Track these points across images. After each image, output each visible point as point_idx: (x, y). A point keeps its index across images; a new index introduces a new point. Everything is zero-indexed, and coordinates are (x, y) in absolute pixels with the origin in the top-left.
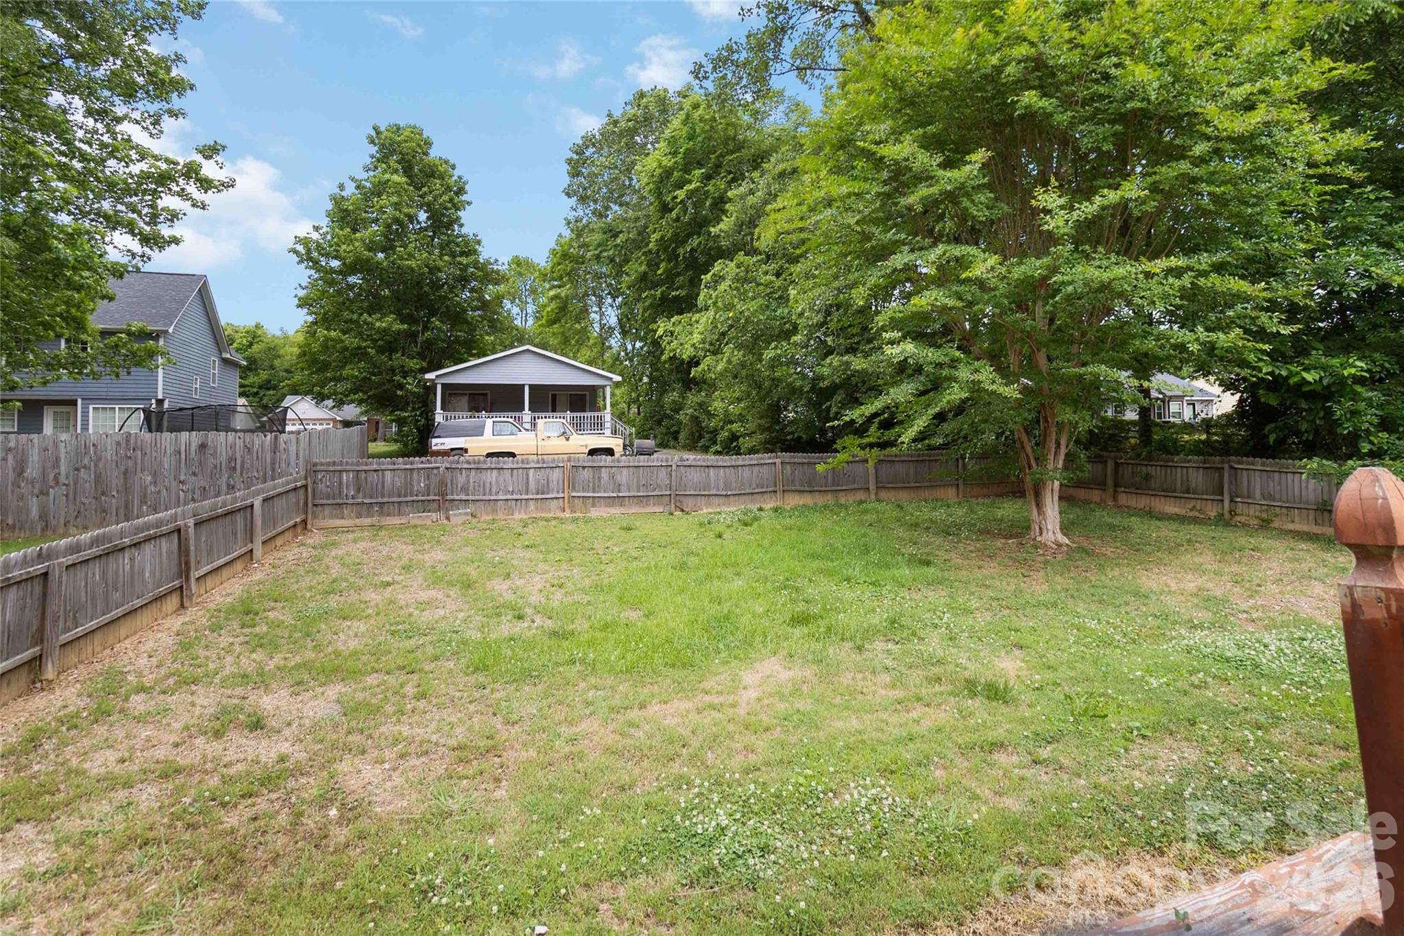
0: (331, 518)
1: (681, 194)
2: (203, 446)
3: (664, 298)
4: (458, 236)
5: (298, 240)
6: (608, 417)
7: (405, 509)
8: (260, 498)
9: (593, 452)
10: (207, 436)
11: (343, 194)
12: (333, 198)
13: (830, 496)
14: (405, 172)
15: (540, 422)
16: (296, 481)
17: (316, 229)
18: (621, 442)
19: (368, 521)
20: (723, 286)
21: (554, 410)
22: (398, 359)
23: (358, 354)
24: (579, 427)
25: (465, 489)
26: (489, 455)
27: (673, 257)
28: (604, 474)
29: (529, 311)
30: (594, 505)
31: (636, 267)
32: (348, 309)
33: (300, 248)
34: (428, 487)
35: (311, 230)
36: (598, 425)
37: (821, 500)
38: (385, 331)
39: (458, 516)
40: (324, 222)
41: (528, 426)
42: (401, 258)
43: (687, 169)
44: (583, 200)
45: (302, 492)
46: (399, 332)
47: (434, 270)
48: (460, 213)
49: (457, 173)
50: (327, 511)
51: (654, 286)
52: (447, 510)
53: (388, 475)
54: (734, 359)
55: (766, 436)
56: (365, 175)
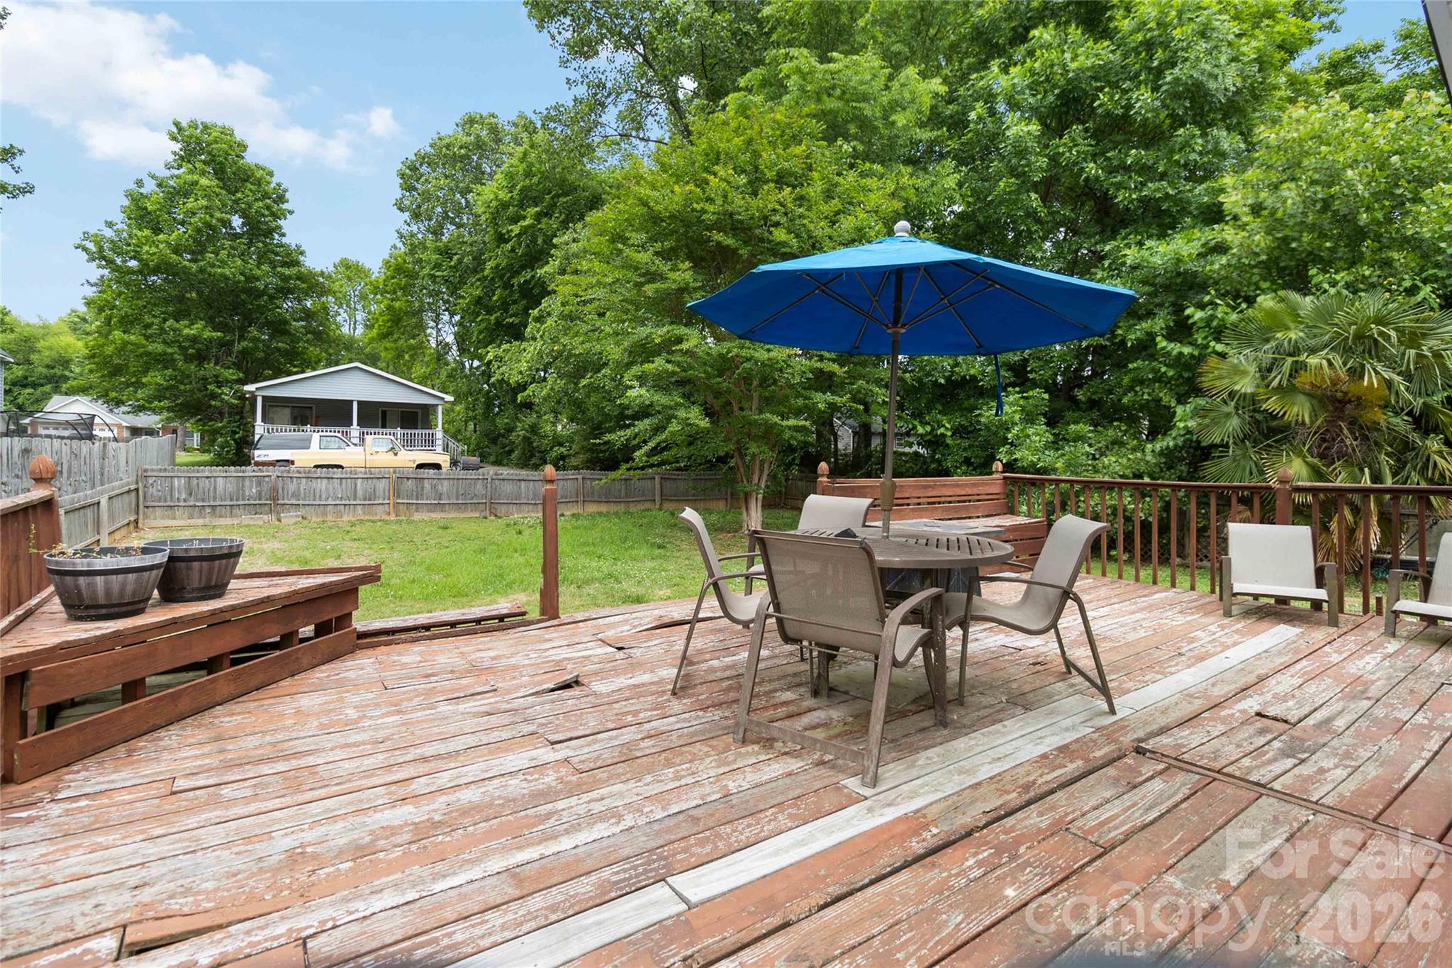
0: (163, 518)
1: (516, 229)
2: (26, 451)
3: (498, 323)
4: (278, 246)
5: (86, 236)
6: (439, 434)
7: (236, 511)
8: (106, 496)
9: (420, 466)
10: (30, 442)
11: (142, 190)
12: (129, 195)
13: (623, 506)
14: (216, 173)
15: (369, 438)
16: (128, 484)
17: (110, 225)
18: (448, 458)
19: (200, 522)
20: (550, 322)
21: (384, 426)
22: (210, 368)
23: (164, 361)
24: (409, 443)
25: (296, 495)
26: (317, 467)
27: (507, 286)
28: (427, 484)
29: (359, 318)
30: (417, 510)
31: (472, 291)
32: (150, 312)
33: (91, 246)
34: (260, 493)
35: (103, 226)
36: (430, 442)
37: (613, 508)
38: (194, 340)
39: (289, 518)
40: (118, 218)
41: (356, 441)
42: (213, 266)
43: (522, 206)
44: (416, 216)
45: (134, 494)
46: (211, 340)
47: (251, 278)
48: (281, 222)
49: (275, 180)
50: (159, 512)
51: (490, 311)
52: (278, 513)
53: (220, 482)
54: (556, 388)
55: (588, 455)
56: (168, 173)
